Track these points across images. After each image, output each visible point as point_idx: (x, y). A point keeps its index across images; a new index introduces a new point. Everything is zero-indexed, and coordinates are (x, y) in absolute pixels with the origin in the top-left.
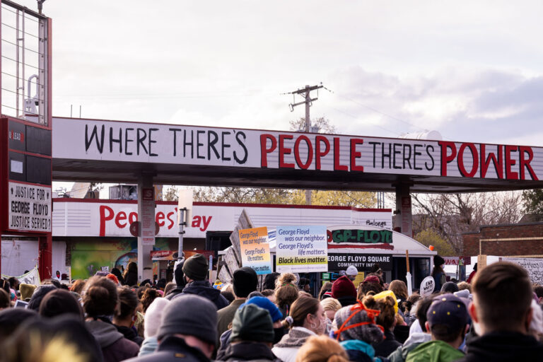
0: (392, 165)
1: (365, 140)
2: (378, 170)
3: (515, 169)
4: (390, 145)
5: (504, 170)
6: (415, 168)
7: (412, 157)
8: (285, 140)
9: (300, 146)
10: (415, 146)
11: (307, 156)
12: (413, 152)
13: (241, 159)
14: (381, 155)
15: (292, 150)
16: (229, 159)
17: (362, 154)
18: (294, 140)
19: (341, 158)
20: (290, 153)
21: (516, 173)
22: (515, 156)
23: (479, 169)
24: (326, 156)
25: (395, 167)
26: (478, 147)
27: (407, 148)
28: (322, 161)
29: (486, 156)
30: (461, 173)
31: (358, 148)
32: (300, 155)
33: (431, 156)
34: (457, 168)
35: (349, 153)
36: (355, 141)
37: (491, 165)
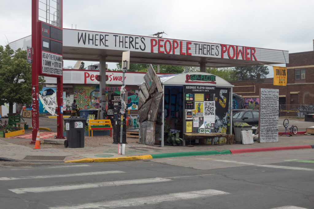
0: (203, 53)
1: (192, 42)
2: (197, 55)
3: (249, 56)
4: (202, 45)
5: (245, 57)
6: (212, 55)
7: (210, 50)
8: (161, 42)
9: (167, 44)
10: (212, 46)
11: (169, 48)
12: (211, 48)
13: (143, 48)
14: (198, 49)
15: (164, 46)
16: (138, 49)
17: (191, 48)
18: (164, 42)
19: (183, 49)
20: (162, 47)
21: (249, 58)
22: (249, 51)
23: (236, 56)
24: (177, 49)
25: (204, 54)
26: (235, 47)
27: (208, 46)
28: (175, 51)
29: (238, 51)
30: (229, 57)
31: (190, 46)
32: (167, 48)
33: (218, 50)
34: (227, 55)
35: (186, 48)
36: (189, 43)
37: (240, 54)
